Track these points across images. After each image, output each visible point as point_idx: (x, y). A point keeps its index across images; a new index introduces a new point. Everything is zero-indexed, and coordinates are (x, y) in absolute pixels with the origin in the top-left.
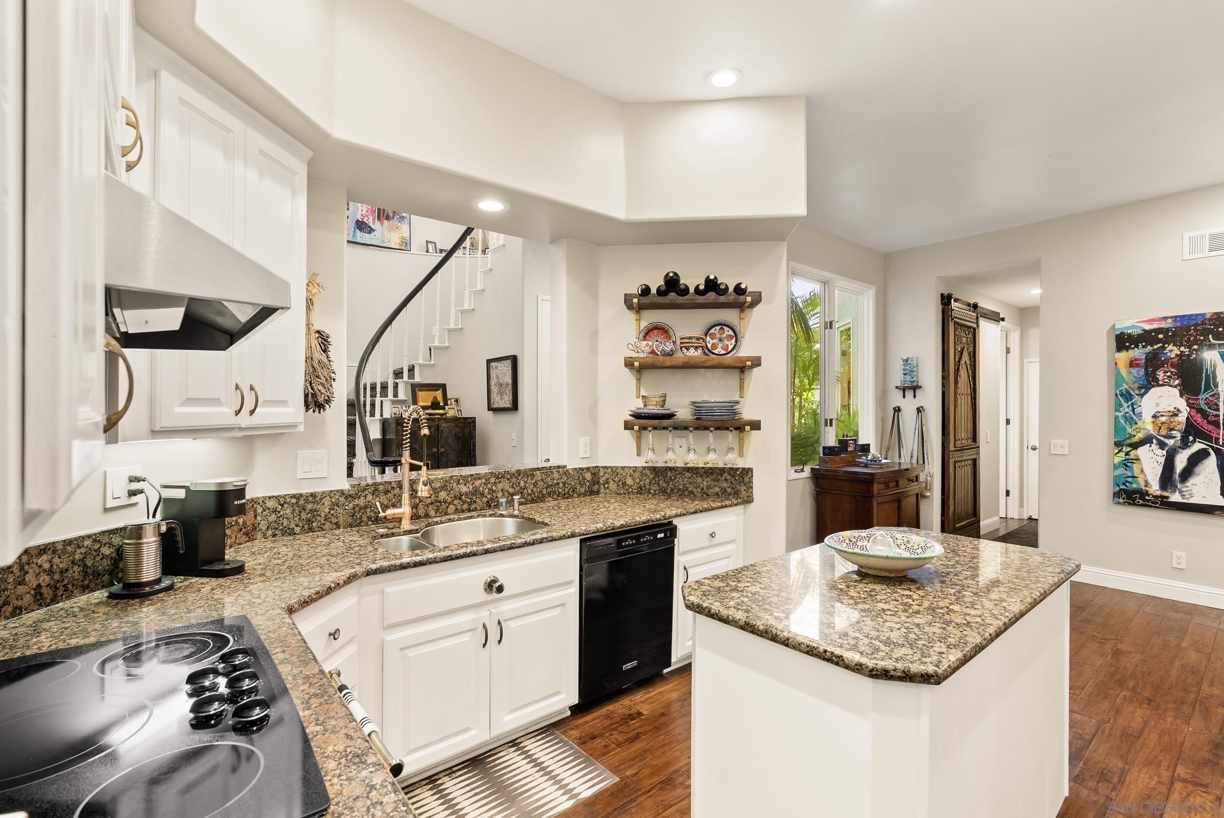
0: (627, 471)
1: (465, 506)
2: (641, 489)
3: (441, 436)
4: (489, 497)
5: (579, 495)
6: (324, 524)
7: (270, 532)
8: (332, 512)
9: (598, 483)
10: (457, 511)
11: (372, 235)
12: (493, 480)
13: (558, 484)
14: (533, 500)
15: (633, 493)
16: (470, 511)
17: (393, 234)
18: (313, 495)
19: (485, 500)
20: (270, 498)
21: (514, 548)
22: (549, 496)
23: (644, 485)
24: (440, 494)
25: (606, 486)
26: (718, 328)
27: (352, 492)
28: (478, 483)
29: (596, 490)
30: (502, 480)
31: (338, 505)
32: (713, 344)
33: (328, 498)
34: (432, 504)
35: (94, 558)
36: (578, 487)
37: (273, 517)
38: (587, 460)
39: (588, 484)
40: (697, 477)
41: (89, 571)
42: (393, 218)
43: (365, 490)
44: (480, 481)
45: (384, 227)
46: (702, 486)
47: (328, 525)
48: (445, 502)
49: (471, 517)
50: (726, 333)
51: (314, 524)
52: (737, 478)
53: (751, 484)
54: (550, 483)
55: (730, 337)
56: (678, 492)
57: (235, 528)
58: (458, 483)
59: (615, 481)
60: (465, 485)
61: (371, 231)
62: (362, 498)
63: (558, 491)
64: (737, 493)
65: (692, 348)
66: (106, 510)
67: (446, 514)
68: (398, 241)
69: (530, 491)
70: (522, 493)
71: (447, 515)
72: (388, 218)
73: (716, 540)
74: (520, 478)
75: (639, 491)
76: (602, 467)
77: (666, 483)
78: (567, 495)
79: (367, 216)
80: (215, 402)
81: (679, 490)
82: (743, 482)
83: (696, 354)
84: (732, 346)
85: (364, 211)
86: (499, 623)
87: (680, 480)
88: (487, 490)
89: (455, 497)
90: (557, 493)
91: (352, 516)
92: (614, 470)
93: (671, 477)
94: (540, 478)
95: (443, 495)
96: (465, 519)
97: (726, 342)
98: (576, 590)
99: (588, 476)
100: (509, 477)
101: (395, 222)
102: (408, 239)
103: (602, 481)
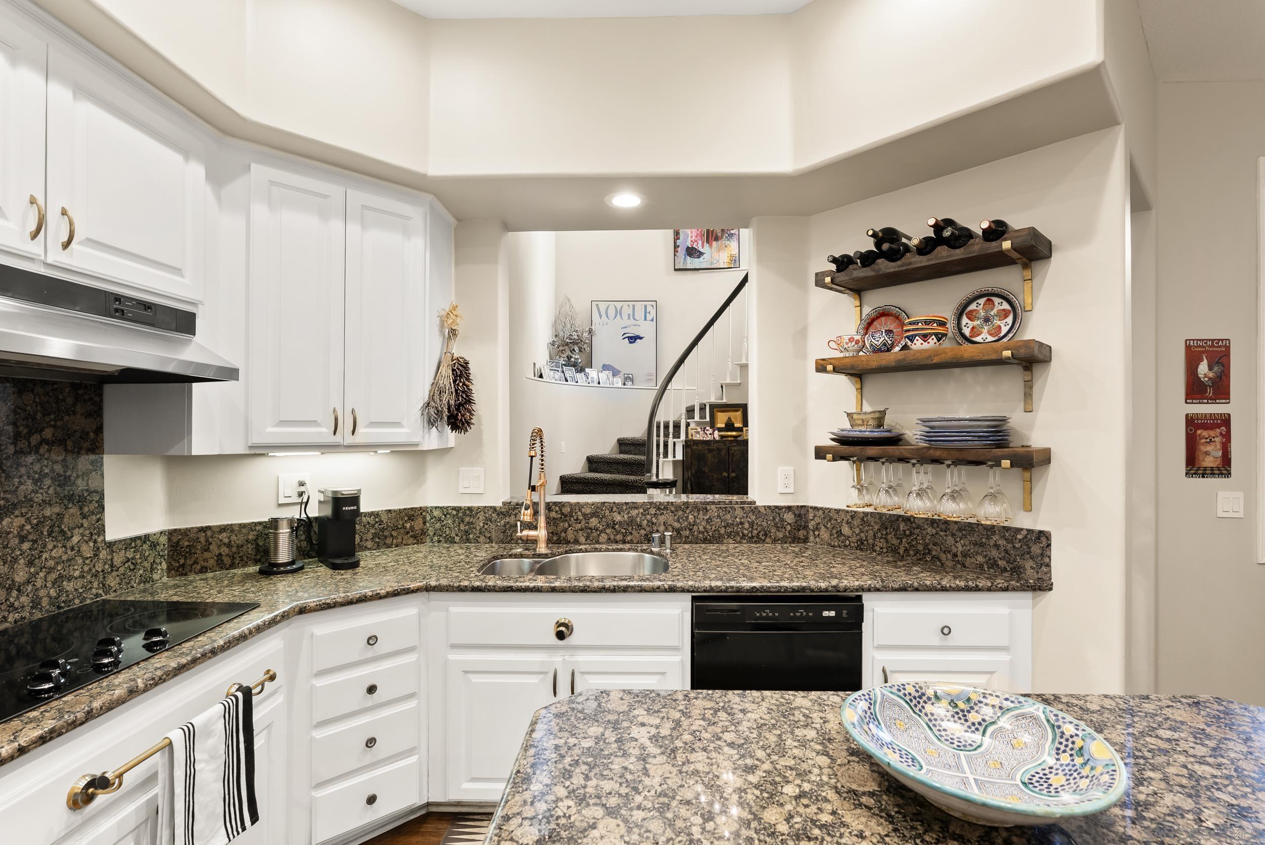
0: (843, 516)
1: (619, 537)
2: (862, 543)
3: (732, 460)
4: (648, 529)
5: (775, 541)
6: (479, 537)
7: (436, 538)
8: (486, 526)
9: (806, 527)
10: (609, 541)
11: (701, 259)
12: (653, 511)
13: (742, 523)
14: (705, 539)
15: (852, 548)
16: (624, 542)
17: (721, 254)
18: (470, 509)
19: (643, 532)
20: (436, 508)
21: (589, 592)
22: (729, 537)
23: (866, 537)
24: (591, 520)
25: (817, 533)
26: (982, 301)
27: (503, 510)
28: (634, 512)
29: (802, 537)
30: (665, 512)
31: (490, 520)
32: (973, 328)
33: (482, 513)
34: (582, 530)
35: (265, 540)
36: (773, 530)
37: (438, 525)
38: (790, 496)
39: (789, 528)
40: (946, 536)
41: (261, 549)
42: (722, 237)
43: (515, 508)
44: (636, 511)
45: (713, 249)
46: (954, 550)
47: (482, 539)
48: (597, 530)
49: (621, 550)
50: (997, 307)
51: (471, 536)
52: (1017, 546)
53: (1047, 560)
54: (730, 521)
55: (1004, 314)
56: (915, 555)
57: (402, 531)
58: (611, 510)
59: (827, 528)
60: (619, 513)
61: (700, 254)
62: (513, 517)
63: (742, 533)
64: (1016, 571)
65: (917, 338)
66: (280, 505)
67: (598, 542)
68: (727, 260)
69: (701, 528)
70: (690, 530)
71: (599, 544)
72: (717, 239)
73: (951, 640)
74: (688, 511)
75: (858, 546)
76: (811, 508)
77: (898, 538)
78: (755, 539)
79: (696, 241)
80: (314, 423)
81: (917, 552)
82: (1029, 553)
83: (926, 346)
84: (1008, 327)
85: (694, 237)
86: (573, 674)
87: (919, 538)
88: (645, 522)
89: (608, 526)
90: (741, 534)
91: (504, 533)
92: (827, 513)
93: (904, 531)
94: (716, 514)
95: (594, 522)
96: (614, 550)
97: (997, 322)
98: (682, 661)
99: (789, 517)
100: (673, 509)
101: (724, 242)
102: (737, 256)
103: (811, 525)
